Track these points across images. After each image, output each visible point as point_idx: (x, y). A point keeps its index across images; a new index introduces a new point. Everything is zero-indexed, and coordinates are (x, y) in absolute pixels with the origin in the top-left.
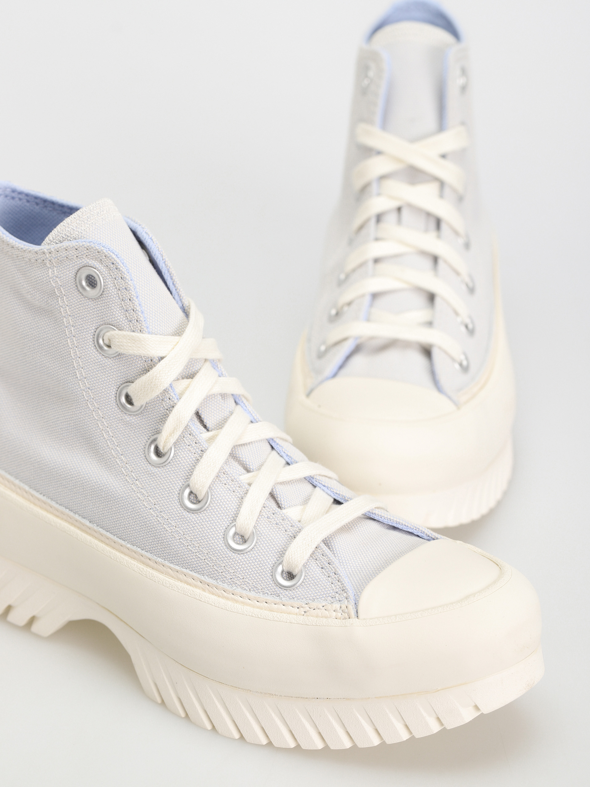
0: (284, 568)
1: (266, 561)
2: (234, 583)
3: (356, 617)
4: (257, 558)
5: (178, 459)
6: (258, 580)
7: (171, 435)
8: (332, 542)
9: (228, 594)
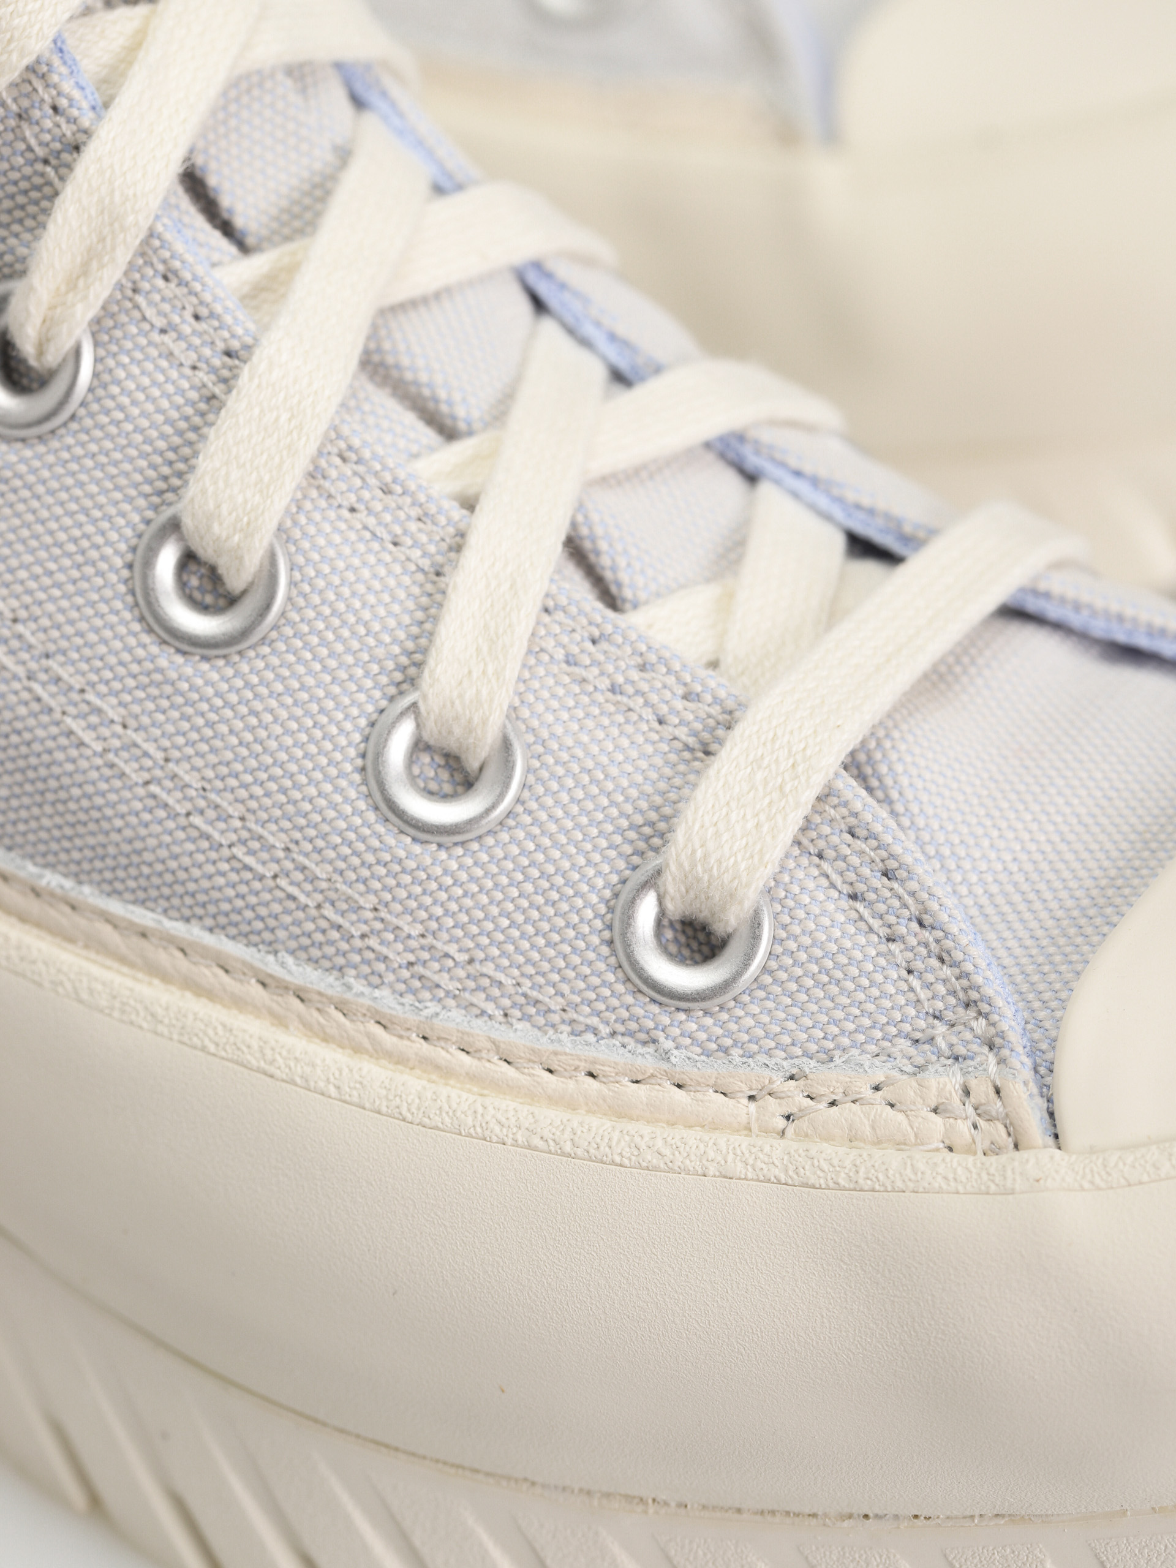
0: (670, 906)
1: (577, 876)
2: (429, 984)
3: (1050, 1141)
4: (533, 863)
5: (113, 398)
6: (546, 966)
7: (72, 284)
8: (878, 756)
9: (401, 1037)
